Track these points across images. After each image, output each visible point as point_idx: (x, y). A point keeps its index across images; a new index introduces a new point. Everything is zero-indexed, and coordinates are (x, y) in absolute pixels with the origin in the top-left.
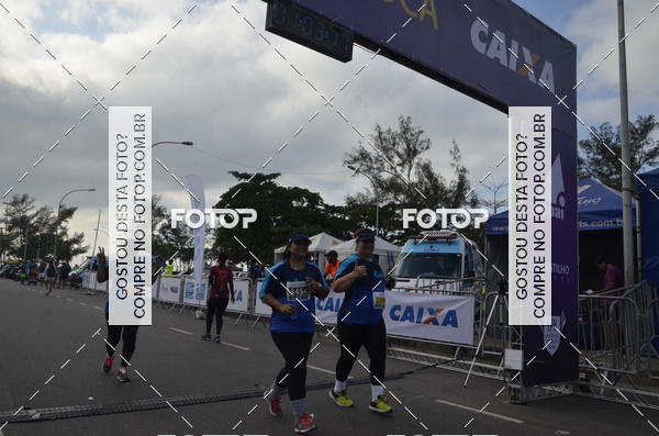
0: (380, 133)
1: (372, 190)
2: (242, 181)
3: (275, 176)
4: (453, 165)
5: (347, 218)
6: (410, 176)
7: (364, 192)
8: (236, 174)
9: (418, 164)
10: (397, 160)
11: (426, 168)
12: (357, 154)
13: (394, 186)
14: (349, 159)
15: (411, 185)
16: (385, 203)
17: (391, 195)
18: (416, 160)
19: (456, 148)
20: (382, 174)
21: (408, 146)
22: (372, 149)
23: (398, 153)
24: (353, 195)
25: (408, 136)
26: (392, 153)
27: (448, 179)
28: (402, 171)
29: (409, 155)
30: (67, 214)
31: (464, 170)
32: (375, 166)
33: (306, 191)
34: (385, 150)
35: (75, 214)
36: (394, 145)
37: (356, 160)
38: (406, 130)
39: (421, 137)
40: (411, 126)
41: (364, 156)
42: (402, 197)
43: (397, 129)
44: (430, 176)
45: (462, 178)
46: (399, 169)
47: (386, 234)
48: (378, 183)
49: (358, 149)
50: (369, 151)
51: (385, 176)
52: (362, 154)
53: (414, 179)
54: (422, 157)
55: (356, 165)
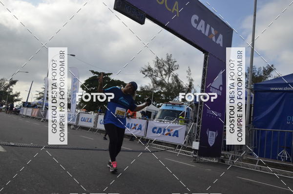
0: (158, 60)
1: (152, 85)
2: (95, 75)
3: (110, 74)
4: (187, 77)
5: (140, 96)
6: (169, 80)
7: (148, 85)
8: (93, 72)
9: (173, 75)
10: (164, 72)
11: (176, 77)
12: (147, 68)
13: (161, 84)
14: (143, 70)
15: (169, 84)
16: (157, 91)
17: (160, 88)
18: (172, 73)
19: (190, 70)
20: (157, 78)
21: (169, 67)
22: (153, 67)
23: (164, 70)
24: (143, 86)
25: (170, 62)
26: (162, 69)
27: (185, 83)
28: (165, 77)
29: (169, 71)
30: (13, 82)
31: (192, 80)
32: (154, 74)
33: (123, 82)
34: (159, 68)
35: (17, 83)
36: (163, 66)
37: (146, 71)
38: (169, 60)
39: (175, 64)
40: (172, 58)
41: (150, 69)
42: (164, 89)
43: (165, 59)
44: (177, 81)
45: (191, 83)
46: (164, 76)
47: (156, 104)
48: (155, 82)
49: (148, 66)
50: (152, 67)
51: (158, 79)
52: (149, 68)
53: (170, 81)
54: (175, 72)
55: (146, 73)
